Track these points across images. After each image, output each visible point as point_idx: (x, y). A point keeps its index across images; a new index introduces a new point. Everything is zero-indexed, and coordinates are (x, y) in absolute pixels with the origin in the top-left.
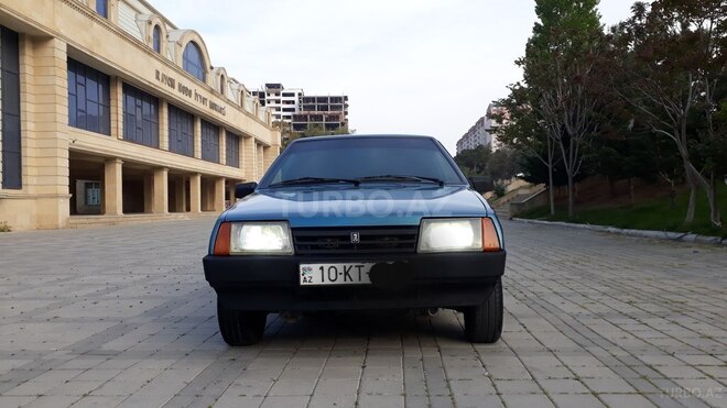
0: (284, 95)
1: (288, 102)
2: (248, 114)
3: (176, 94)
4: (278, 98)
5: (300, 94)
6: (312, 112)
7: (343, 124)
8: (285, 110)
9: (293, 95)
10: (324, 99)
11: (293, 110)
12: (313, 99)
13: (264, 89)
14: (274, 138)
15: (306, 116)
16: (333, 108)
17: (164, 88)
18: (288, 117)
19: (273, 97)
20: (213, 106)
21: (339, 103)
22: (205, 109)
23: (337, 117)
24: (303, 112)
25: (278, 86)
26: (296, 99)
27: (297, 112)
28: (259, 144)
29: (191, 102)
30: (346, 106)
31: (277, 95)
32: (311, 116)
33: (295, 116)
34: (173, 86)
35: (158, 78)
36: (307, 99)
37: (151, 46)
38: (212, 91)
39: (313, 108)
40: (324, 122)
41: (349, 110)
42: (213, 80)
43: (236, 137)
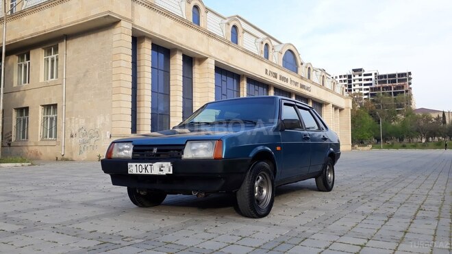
0: (365, 75)
1: (367, 80)
2: (327, 89)
3: (278, 82)
4: (360, 77)
5: (376, 74)
6: (384, 85)
7: (407, 91)
8: (365, 85)
9: (371, 75)
10: (390, 76)
11: (371, 84)
12: (385, 76)
13: (351, 73)
15: (379, 88)
16: (399, 81)
17: (270, 79)
18: (367, 89)
19: (357, 77)
20: (302, 86)
21: (404, 77)
22: (297, 89)
23: (402, 87)
24: (378, 85)
25: (361, 70)
26: (373, 77)
27: (373, 86)
28: (336, 108)
29: (288, 85)
30: (410, 79)
31: (360, 75)
32: (383, 88)
33: (371, 89)
34: (276, 77)
35: (266, 73)
36: (381, 77)
37: (263, 56)
38: (302, 78)
39: (385, 82)
40: (392, 91)
41: (412, 81)
42: (302, 71)
43: (320, 104)
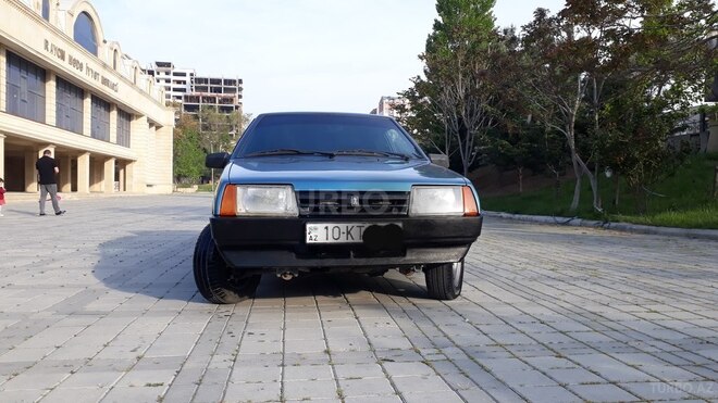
0: (175, 74)
1: (179, 82)
2: (141, 91)
3: (65, 67)
4: (167, 77)
5: (192, 75)
6: (204, 94)
7: (237, 107)
8: (175, 90)
9: (184, 75)
10: (214, 81)
11: (184, 90)
12: (206, 81)
13: (155, 68)
14: (168, 118)
15: (198, 97)
16: (226, 90)
17: (52, 59)
18: (179, 98)
19: (163, 75)
20: (105, 82)
21: (232, 85)
22: (97, 84)
23: (231, 100)
24: (194, 93)
25: (169, 65)
26: (187, 79)
27: (189, 93)
28: (151, 123)
29: (83, 76)
30: (240, 89)
31: (167, 73)
32: (204, 98)
33: (186, 97)
34: (63, 57)
35: (46, 48)
36: (199, 80)
37: (40, 13)
38: (105, 66)
39: (205, 89)
40: (217, 104)
41: (243, 93)
42: (105, 53)
43: (127, 115)
